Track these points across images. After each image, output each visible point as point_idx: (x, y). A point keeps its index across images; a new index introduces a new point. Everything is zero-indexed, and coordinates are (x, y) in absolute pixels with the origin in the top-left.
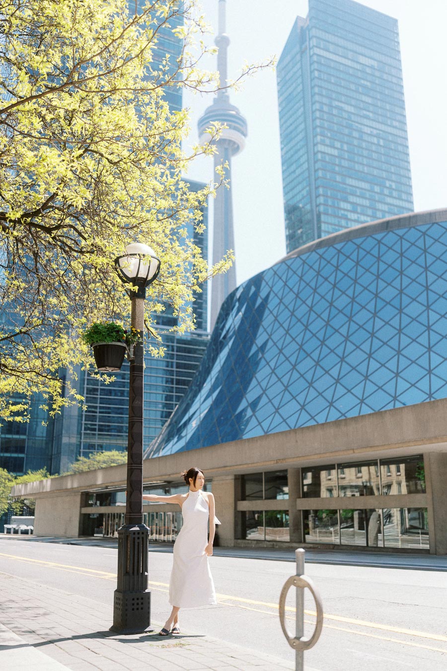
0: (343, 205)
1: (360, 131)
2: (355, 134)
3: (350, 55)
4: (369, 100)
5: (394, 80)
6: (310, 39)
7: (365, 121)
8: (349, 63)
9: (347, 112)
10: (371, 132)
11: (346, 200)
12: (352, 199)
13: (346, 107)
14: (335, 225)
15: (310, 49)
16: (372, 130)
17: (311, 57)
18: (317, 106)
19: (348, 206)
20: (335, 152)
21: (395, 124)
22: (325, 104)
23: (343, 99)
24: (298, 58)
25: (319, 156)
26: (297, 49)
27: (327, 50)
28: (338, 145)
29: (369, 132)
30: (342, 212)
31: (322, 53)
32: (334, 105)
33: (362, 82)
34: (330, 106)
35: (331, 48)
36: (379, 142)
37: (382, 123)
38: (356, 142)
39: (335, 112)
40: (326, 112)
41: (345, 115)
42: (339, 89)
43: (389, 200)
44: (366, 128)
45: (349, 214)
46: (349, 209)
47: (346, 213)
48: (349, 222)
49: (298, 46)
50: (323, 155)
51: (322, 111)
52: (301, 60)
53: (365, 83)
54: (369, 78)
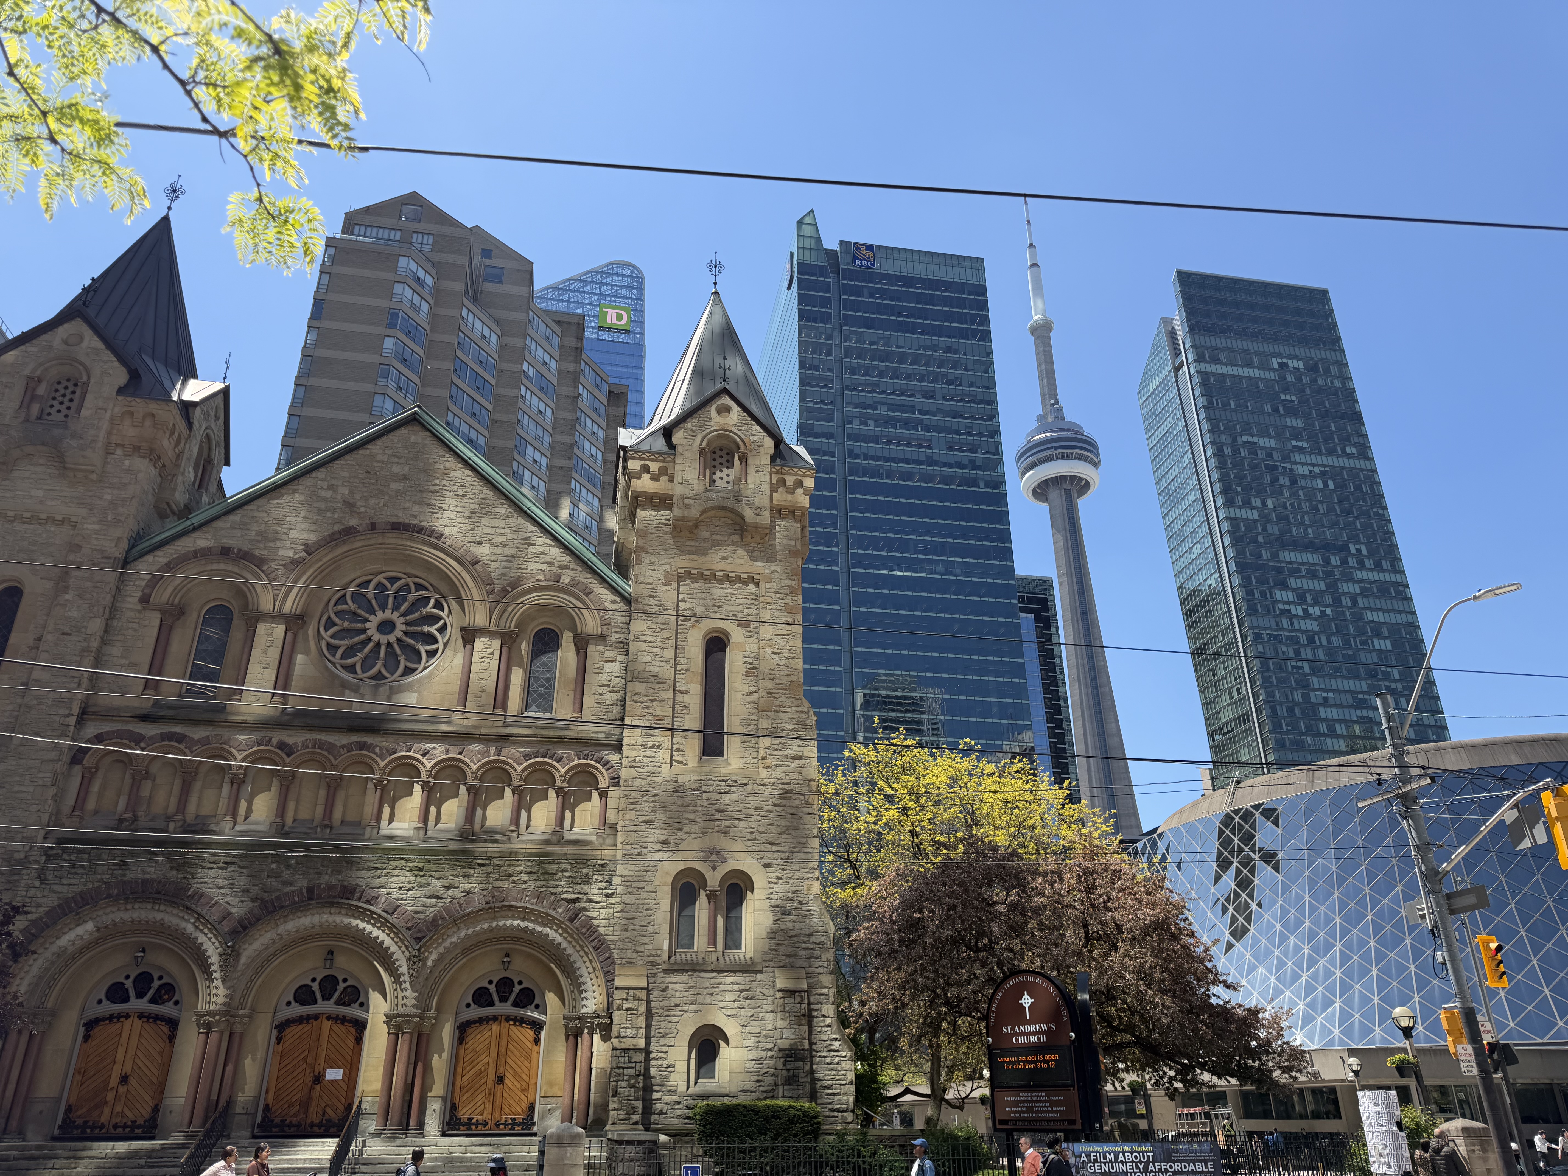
0: (1280, 595)
1: (1291, 474)
2: (1284, 480)
3: (1255, 360)
4: (1300, 423)
5: (1338, 383)
6: (1185, 353)
7: (1297, 458)
8: (1256, 373)
9: (1265, 448)
10: (1310, 472)
11: (1283, 585)
12: (1293, 583)
13: (1261, 441)
14: (1271, 629)
15: (1188, 365)
16: (1311, 468)
17: (1191, 377)
19: (1290, 596)
20: (1254, 515)
21: (1351, 450)
22: (1226, 444)
23: (1254, 429)
24: (1171, 379)
25: (1227, 526)
26: (1168, 366)
29: (1307, 473)
30: (1281, 606)
31: (1208, 368)
33: (1283, 397)
34: (1234, 445)
36: (1325, 484)
37: (1327, 454)
39: (1243, 452)
40: (1228, 456)
41: (1261, 454)
42: (1246, 417)
43: (1360, 575)
44: (1300, 467)
45: (1293, 608)
46: (1291, 599)
47: (1287, 607)
48: (1295, 622)
49: (1169, 362)
50: (1234, 522)
51: (1223, 456)
52: (1177, 382)
53: (1288, 397)
54: (1292, 389)
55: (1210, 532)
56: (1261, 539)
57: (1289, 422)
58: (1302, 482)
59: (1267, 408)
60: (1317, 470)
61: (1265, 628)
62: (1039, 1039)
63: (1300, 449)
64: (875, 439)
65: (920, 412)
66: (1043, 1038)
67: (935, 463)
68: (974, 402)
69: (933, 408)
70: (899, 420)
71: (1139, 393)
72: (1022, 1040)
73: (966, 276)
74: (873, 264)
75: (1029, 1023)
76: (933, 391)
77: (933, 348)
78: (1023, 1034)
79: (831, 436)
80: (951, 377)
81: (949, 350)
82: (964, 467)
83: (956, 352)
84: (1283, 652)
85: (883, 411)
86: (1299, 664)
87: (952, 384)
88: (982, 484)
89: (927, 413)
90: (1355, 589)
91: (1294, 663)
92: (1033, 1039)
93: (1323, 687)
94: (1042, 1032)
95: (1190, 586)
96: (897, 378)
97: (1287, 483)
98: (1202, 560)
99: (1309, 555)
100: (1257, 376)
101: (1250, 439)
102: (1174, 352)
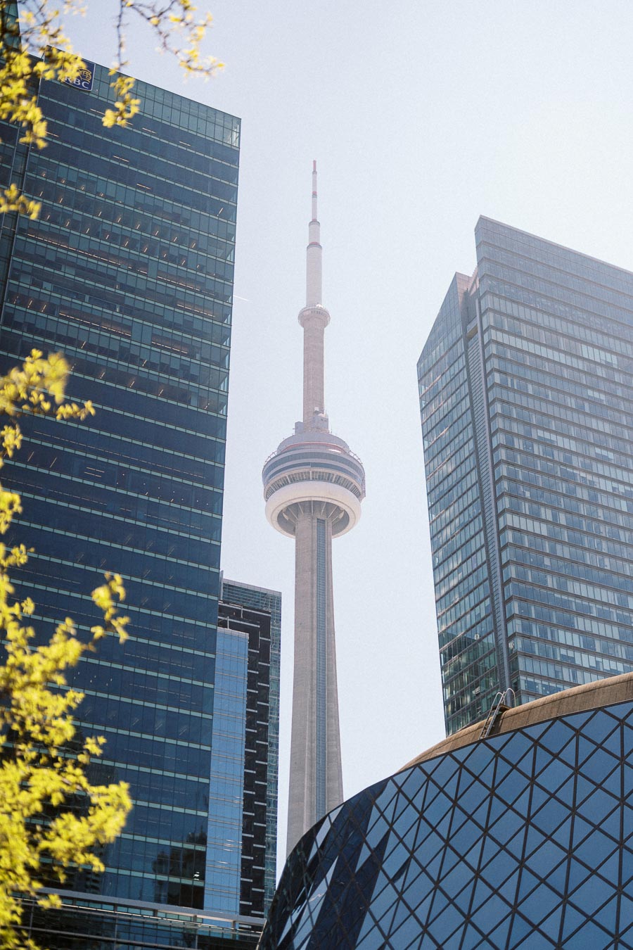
0: (563, 637)
1: (591, 488)
2: (582, 493)
3: (563, 343)
4: (607, 428)
6: (481, 315)
7: (600, 469)
8: (562, 358)
9: (564, 450)
10: (614, 489)
11: (569, 627)
12: (580, 623)
13: (561, 442)
14: (549, 679)
15: (483, 333)
16: (615, 485)
17: (484, 347)
18: (500, 439)
19: (576, 640)
20: (543, 530)
22: (518, 435)
23: (553, 425)
24: (460, 347)
25: (509, 536)
26: (458, 331)
27: (518, 335)
28: (547, 514)
29: (610, 490)
30: (563, 652)
31: (507, 339)
32: (534, 436)
33: (590, 393)
34: (528, 438)
35: (525, 330)
38: (583, 509)
39: (537, 449)
40: (519, 451)
41: (558, 456)
42: (544, 408)
44: (602, 481)
45: (577, 655)
46: (577, 645)
47: (570, 653)
48: (579, 673)
49: (459, 327)
50: (518, 534)
51: (512, 449)
52: (466, 352)
53: (596, 395)
54: (602, 386)
55: (486, 545)
56: (547, 561)
57: (594, 424)
58: (603, 500)
59: (571, 402)
60: (622, 488)
61: (541, 677)
63: (603, 461)
65: (123, 287)
67: (133, 359)
68: (200, 292)
69: (141, 286)
70: (89, 291)
71: (418, 365)
73: (214, 134)
74: (89, 86)
76: (146, 265)
77: (156, 210)
80: (174, 253)
81: (176, 217)
83: (186, 222)
85: (69, 274)
87: (173, 262)
88: (194, 401)
89: (132, 290)
96: (97, 236)
97: (586, 497)
98: (472, 582)
99: (604, 592)
100: (563, 361)
101: (547, 435)
102: (467, 317)
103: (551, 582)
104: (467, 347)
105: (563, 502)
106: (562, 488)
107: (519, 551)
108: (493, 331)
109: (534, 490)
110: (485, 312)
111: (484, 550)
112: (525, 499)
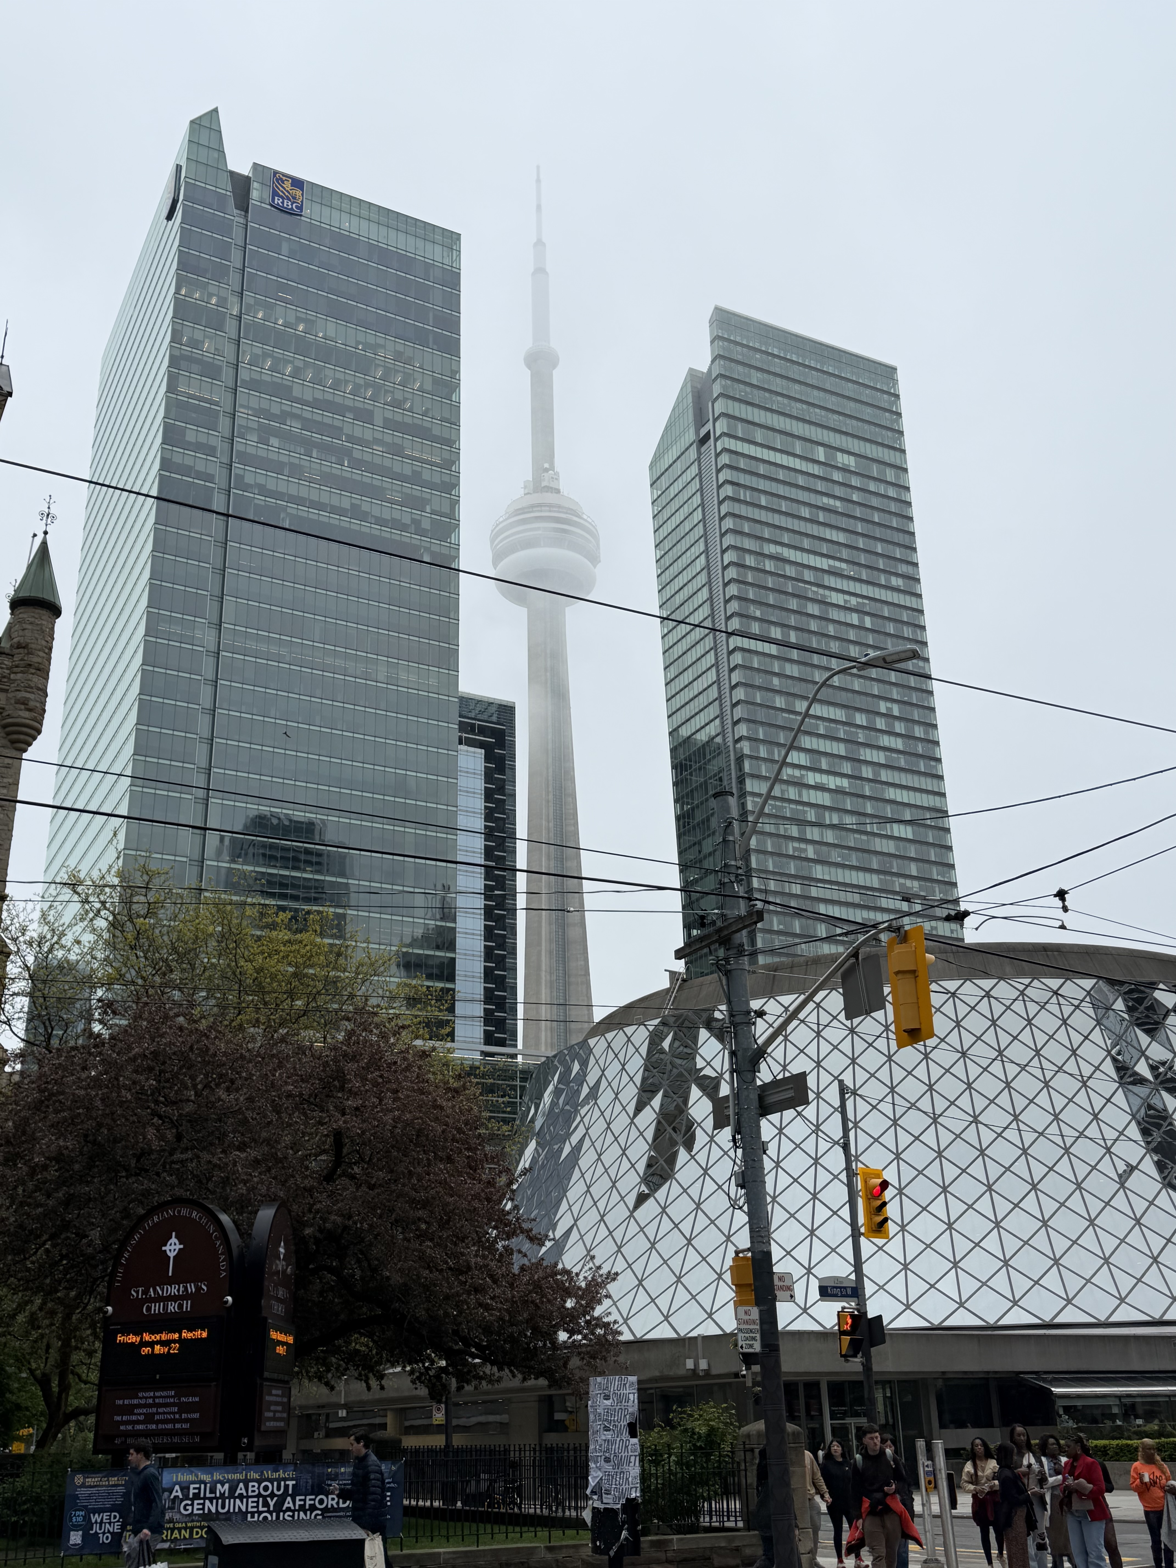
1: (822, 602)
2: (813, 609)
3: (796, 446)
4: (841, 537)
5: (892, 492)
6: (714, 420)
7: (832, 581)
8: (797, 464)
9: (794, 563)
10: (846, 601)
11: (797, 747)
12: (807, 742)
13: (793, 555)
15: (716, 440)
16: (847, 597)
17: (717, 455)
18: (731, 556)
19: (802, 759)
20: (773, 649)
21: (895, 582)
22: (750, 552)
23: (786, 538)
24: (693, 453)
25: (739, 657)
26: (691, 436)
27: (750, 441)
28: (776, 634)
29: (840, 603)
30: (791, 771)
31: (739, 447)
32: (767, 552)
33: (825, 500)
34: (759, 554)
35: (759, 435)
36: (861, 620)
37: (868, 583)
38: (813, 626)
39: (769, 565)
40: (750, 568)
41: (790, 571)
42: (777, 520)
43: (886, 741)
44: (834, 594)
45: (804, 773)
49: (692, 431)
50: (747, 655)
51: (743, 566)
52: (699, 459)
53: (831, 502)
54: (838, 491)
55: (716, 664)
56: (776, 681)
57: (829, 534)
58: (834, 614)
59: (805, 512)
60: (854, 601)
62: (180, 1306)
63: (836, 573)
64: (277, 468)
65: (350, 439)
66: (187, 1305)
69: (367, 436)
70: (317, 445)
71: (651, 467)
72: (156, 1308)
73: (435, 253)
74: (301, 208)
75: (170, 1282)
76: (370, 412)
77: (376, 348)
78: (159, 1299)
79: (210, 451)
80: (398, 396)
81: (399, 356)
82: (404, 528)
83: (409, 360)
84: (786, 830)
85: (295, 428)
86: (803, 846)
87: (398, 406)
89: (359, 441)
90: (880, 757)
91: (796, 845)
92: (172, 1307)
93: (827, 878)
94: (186, 1296)
95: (685, 732)
96: (320, 383)
97: (817, 613)
98: (702, 700)
99: (831, 709)
100: (798, 467)
101: (779, 549)
102: (700, 419)
103: (780, 702)
104: (699, 453)
105: (792, 620)
106: (793, 604)
107: (748, 672)
108: (726, 439)
109: (764, 608)
110: (718, 417)
111: (714, 669)
112: (755, 619)
